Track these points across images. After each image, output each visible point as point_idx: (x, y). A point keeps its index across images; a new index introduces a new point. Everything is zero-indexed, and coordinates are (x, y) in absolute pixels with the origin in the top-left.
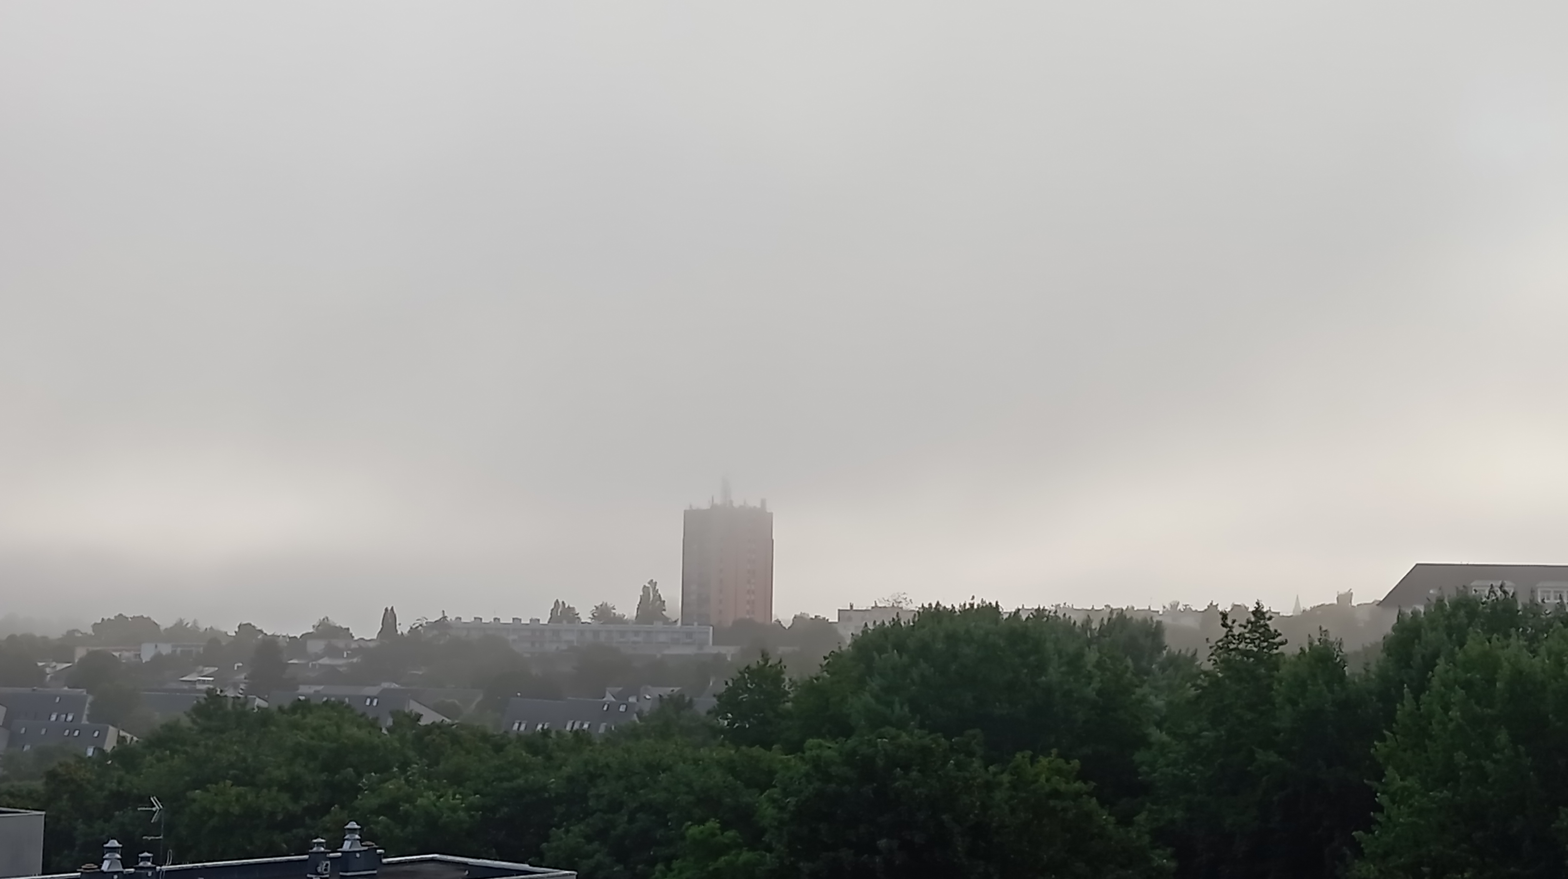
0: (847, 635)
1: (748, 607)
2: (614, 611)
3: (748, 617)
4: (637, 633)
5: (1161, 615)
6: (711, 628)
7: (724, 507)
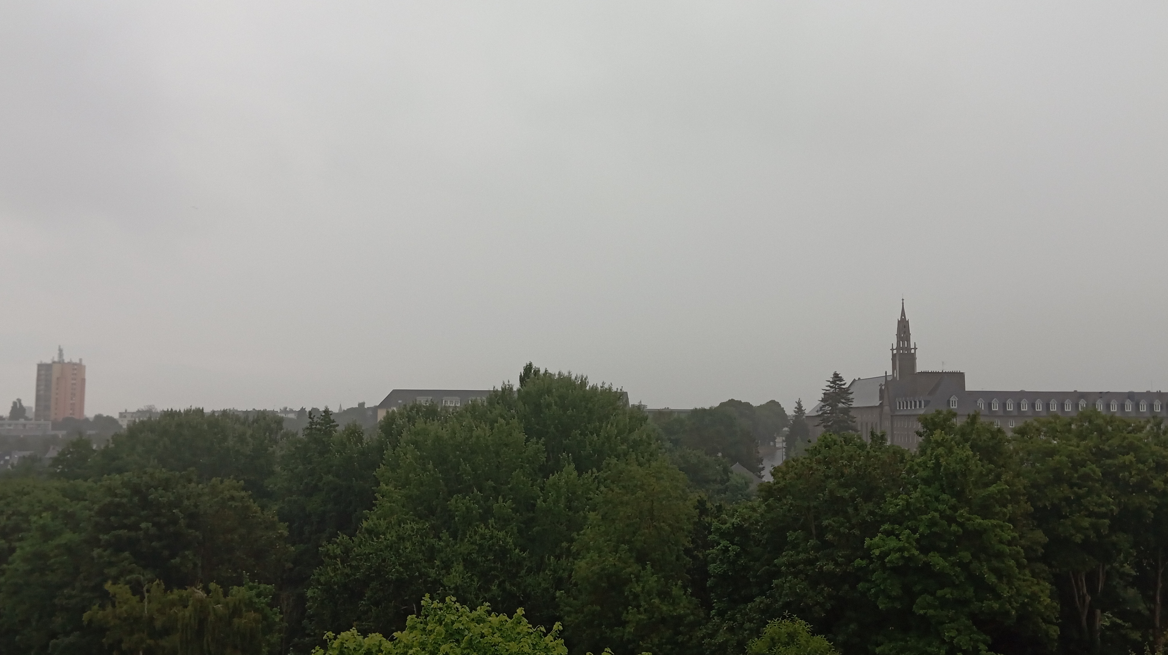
0: (124, 424)
1: (71, 412)
3: (70, 416)
4: (10, 425)
6: (51, 422)
7: (59, 362)
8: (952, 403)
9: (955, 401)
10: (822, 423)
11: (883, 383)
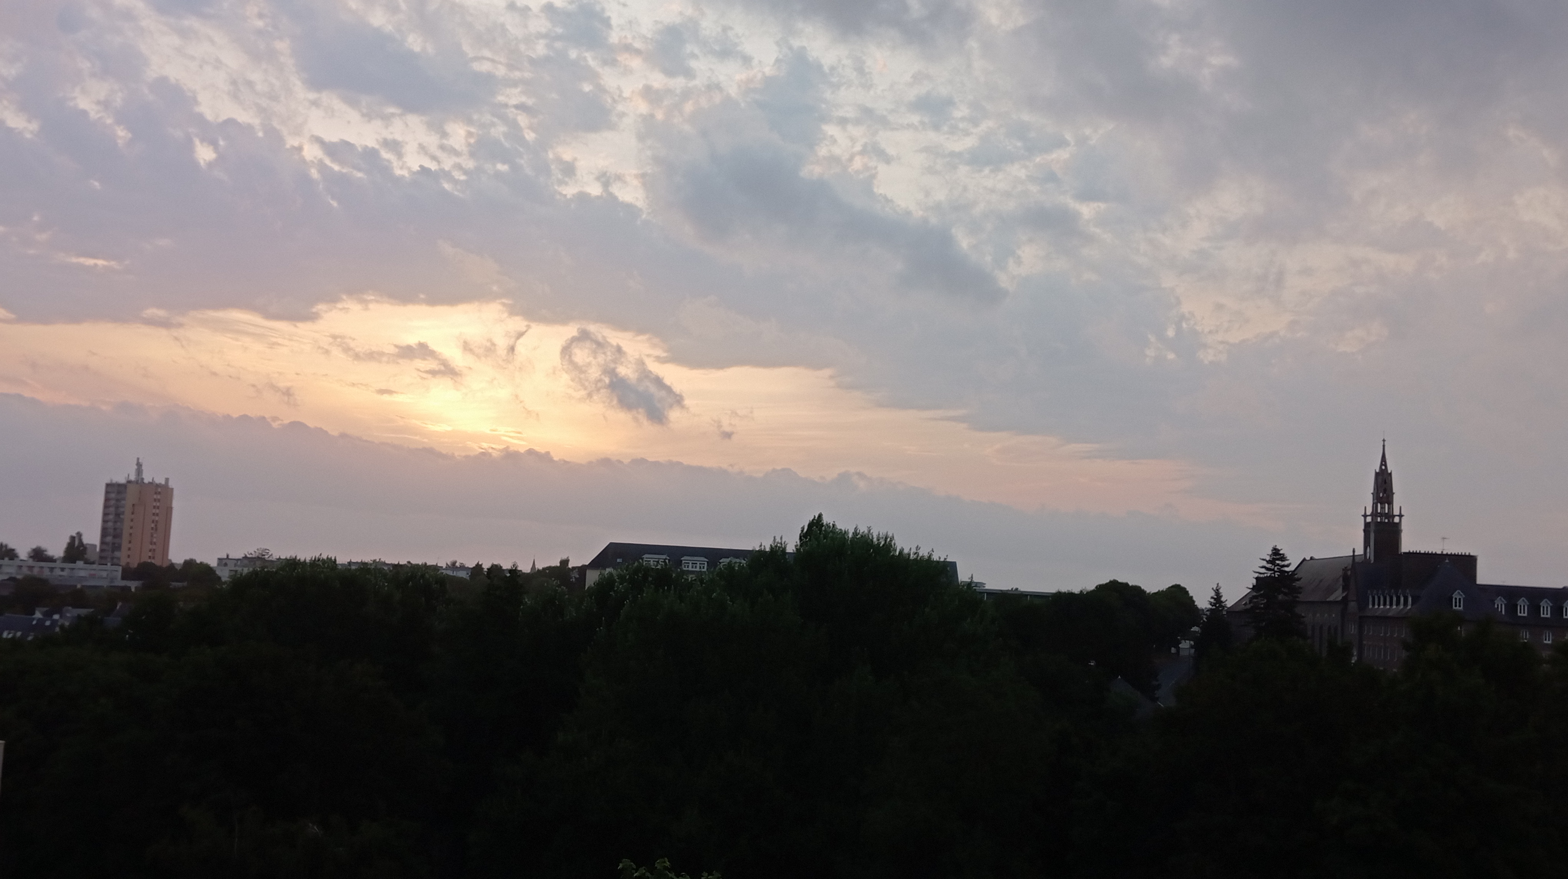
0: (225, 575)
1: (150, 554)
2: (45, 553)
3: (149, 561)
4: (63, 569)
5: (444, 569)
6: (121, 568)
7: (137, 482)
8: (1456, 602)
9: (1460, 599)
10: (1254, 622)
11: (1350, 567)
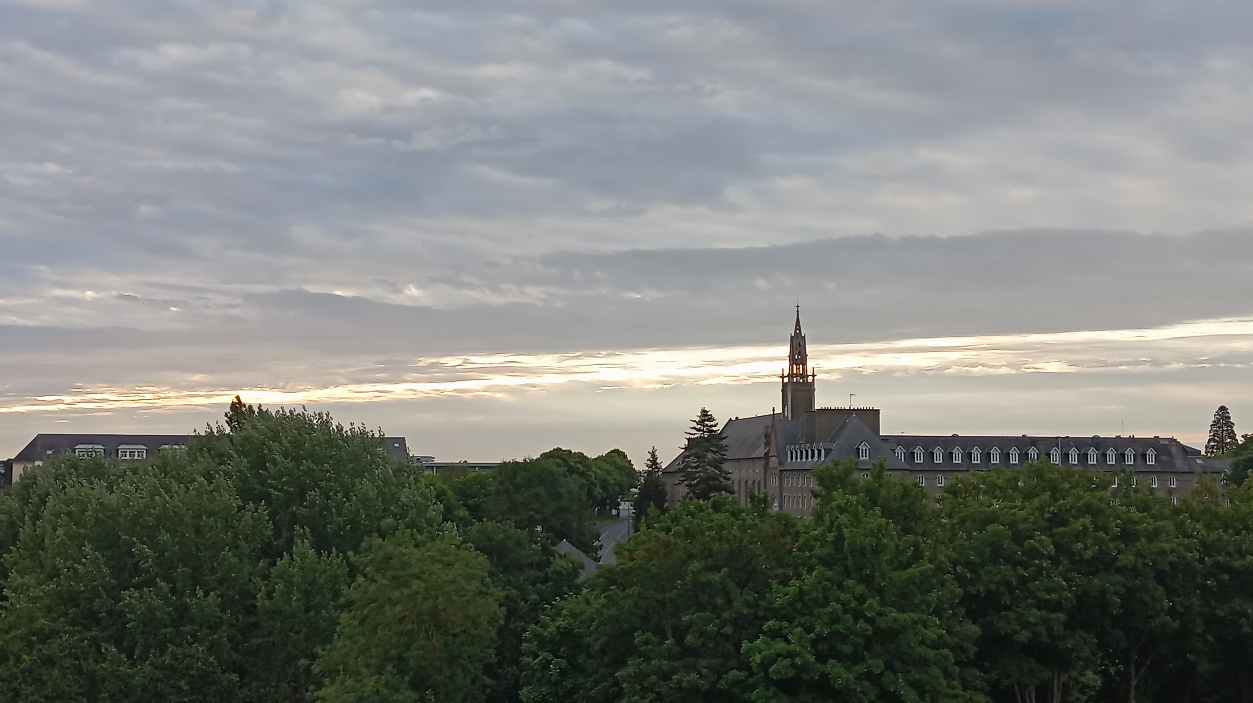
8: (862, 453)
9: (866, 450)
10: (684, 481)
11: (770, 425)
